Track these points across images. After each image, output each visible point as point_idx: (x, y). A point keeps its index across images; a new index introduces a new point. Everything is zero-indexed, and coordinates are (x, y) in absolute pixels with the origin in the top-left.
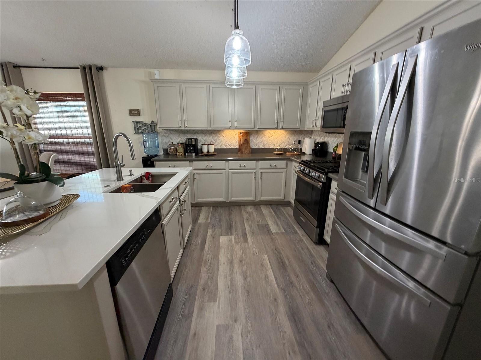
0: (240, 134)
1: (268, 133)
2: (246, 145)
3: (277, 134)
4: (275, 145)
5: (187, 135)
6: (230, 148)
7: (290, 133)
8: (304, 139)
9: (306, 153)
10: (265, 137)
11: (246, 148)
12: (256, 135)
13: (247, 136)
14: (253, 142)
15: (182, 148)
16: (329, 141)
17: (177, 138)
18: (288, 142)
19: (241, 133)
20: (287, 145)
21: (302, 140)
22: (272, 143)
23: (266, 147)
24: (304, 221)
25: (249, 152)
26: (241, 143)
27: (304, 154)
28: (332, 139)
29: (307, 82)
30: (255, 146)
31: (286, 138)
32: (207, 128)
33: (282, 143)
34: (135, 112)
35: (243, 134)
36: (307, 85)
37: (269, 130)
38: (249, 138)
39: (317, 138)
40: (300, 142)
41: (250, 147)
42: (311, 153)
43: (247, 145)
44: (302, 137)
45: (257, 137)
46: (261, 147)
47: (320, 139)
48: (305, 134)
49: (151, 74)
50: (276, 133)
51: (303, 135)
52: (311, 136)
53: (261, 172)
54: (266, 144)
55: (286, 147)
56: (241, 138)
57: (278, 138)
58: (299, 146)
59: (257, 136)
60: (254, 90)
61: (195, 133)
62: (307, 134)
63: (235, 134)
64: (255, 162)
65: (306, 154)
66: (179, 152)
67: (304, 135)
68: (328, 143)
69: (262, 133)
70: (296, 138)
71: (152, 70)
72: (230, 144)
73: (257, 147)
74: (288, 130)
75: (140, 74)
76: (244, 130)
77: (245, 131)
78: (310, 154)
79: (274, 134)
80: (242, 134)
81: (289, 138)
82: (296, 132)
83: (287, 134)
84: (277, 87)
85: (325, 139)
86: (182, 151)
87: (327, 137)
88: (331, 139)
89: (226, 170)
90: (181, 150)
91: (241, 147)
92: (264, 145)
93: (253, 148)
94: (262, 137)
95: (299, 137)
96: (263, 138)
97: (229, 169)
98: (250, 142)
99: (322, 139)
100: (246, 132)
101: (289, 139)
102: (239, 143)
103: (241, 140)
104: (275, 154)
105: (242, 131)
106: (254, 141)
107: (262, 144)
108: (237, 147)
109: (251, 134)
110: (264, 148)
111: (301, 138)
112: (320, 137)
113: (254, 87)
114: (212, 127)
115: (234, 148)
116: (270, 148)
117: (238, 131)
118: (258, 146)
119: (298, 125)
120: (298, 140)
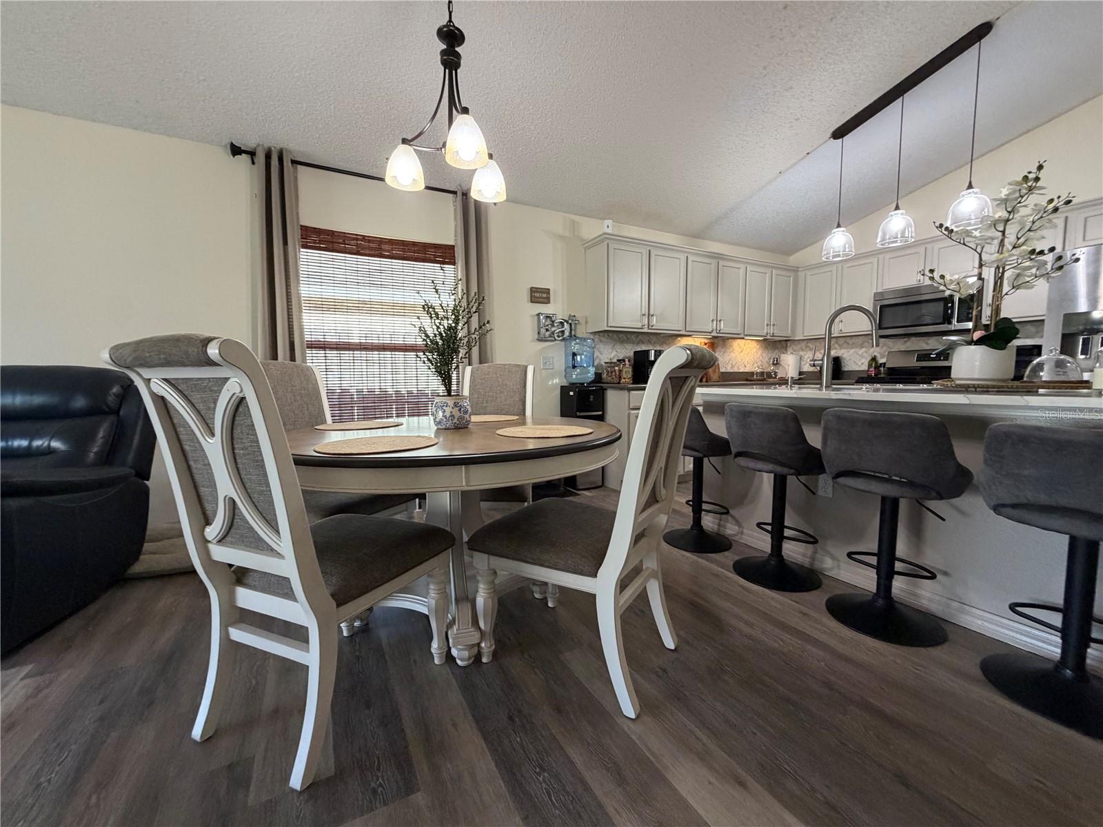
4: (746, 367)
5: (625, 345)
8: (782, 356)
10: (733, 353)
11: (714, 371)
12: (724, 345)
15: (630, 370)
16: (846, 354)
17: (610, 351)
18: (761, 361)
19: (705, 344)
21: (780, 358)
22: (743, 363)
28: (852, 351)
31: (759, 355)
32: (679, 331)
33: (755, 363)
34: (539, 295)
36: (798, 271)
37: (739, 340)
39: (802, 353)
40: (776, 361)
46: (729, 369)
48: (779, 347)
49: (574, 226)
51: (777, 351)
54: (734, 365)
57: (749, 355)
60: (742, 271)
61: (638, 343)
66: (624, 378)
69: (730, 346)
70: (769, 355)
71: (577, 218)
75: (556, 222)
79: (745, 347)
82: (768, 343)
83: (759, 348)
84: (768, 271)
86: (630, 376)
88: (849, 351)
90: (627, 372)
94: (730, 352)
95: (775, 353)
100: (710, 342)
101: (762, 356)
105: (706, 341)
106: (721, 359)
107: (731, 365)
109: (718, 344)
110: (733, 371)
111: (778, 355)
113: (742, 266)
114: (690, 330)
117: (699, 341)
119: (789, 332)
120: (772, 358)
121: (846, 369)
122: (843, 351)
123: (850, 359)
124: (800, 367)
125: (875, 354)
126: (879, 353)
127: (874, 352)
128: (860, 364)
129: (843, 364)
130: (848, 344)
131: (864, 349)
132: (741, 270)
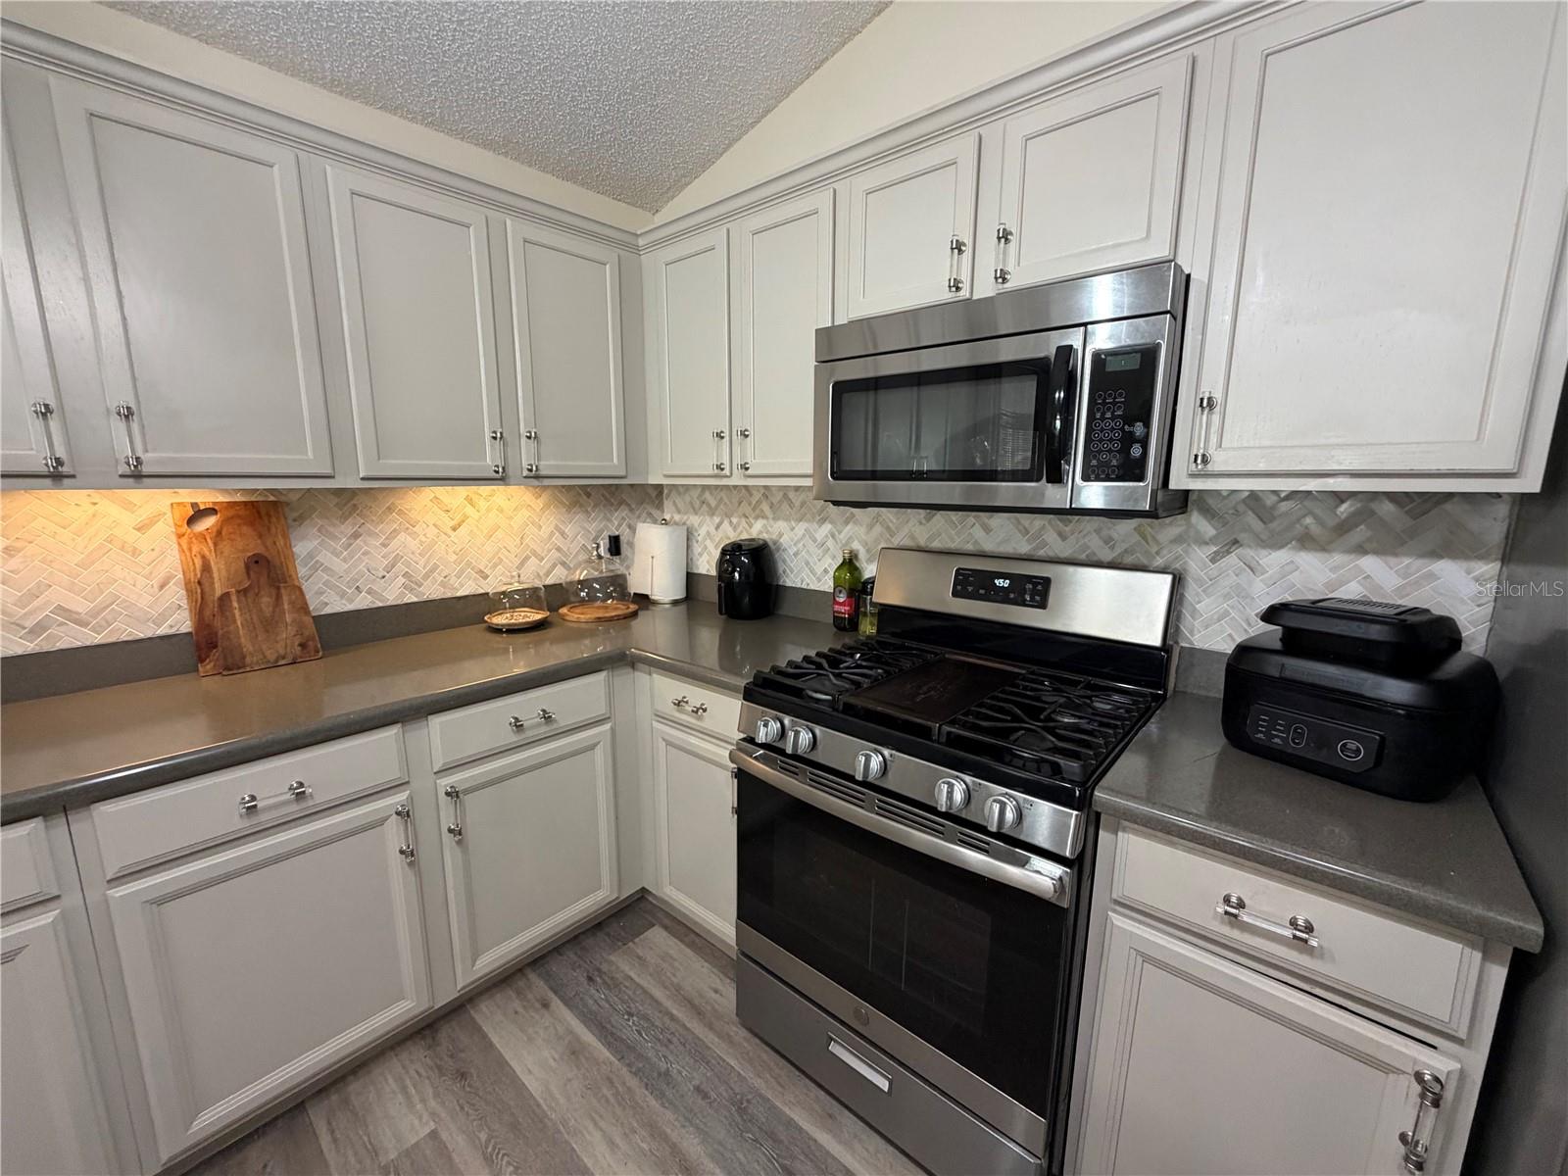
0: (191, 521)
1: (428, 506)
2: (266, 601)
3: (489, 510)
4: (486, 577)
6: (98, 639)
7: (562, 503)
8: (633, 529)
9: (655, 596)
10: (414, 535)
11: (270, 625)
12: (344, 518)
13: (260, 536)
14: (327, 570)
16: (781, 535)
18: (559, 549)
19: (198, 514)
20: (554, 566)
21: (625, 536)
22: (469, 564)
23: (432, 591)
24: (884, 1085)
25: (303, 645)
26: (218, 593)
27: (644, 601)
28: (801, 528)
29: (637, 236)
30: (343, 595)
31: (546, 530)
33: (527, 558)
35: (226, 521)
36: (636, 250)
37: (436, 490)
38: (289, 547)
39: (694, 520)
40: (615, 546)
41: (304, 608)
42: (680, 594)
43: (278, 597)
44: (623, 519)
45: (356, 536)
46: (394, 594)
47: (717, 528)
48: (633, 506)
50: (482, 504)
51: (624, 512)
52: (656, 513)
53: (453, 794)
54: (426, 576)
55: (549, 581)
56: (208, 550)
57: (499, 534)
58: (617, 566)
59: (350, 531)
62: (641, 503)
63: (129, 520)
64: (392, 732)
65: (655, 603)
67: (631, 510)
68: (773, 547)
69: (390, 509)
70: (594, 528)
72: (80, 606)
73: (362, 602)
74: (545, 488)
76: (226, 491)
77: (239, 498)
78: (675, 603)
79: (469, 510)
80: (210, 522)
81: (557, 528)
82: (589, 495)
83: (547, 506)
84: (472, 216)
85: (751, 526)
87: (764, 517)
88: (793, 529)
89: (72, 900)
91: (217, 623)
92: (411, 582)
93: (328, 610)
94: (395, 533)
95: (609, 520)
96: (402, 536)
97: (117, 880)
98: (302, 571)
99: (735, 529)
100: (245, 503)
101: (563, 534)
102: (190, 592)
103: (206, 568)
104: (497, 630)
105: (205, 497)
106: (337, 564)
107: (401, 580)
108: (181, 622)
109: (300, 519)
110: (415, 599)
111: (620, 525)
112: (717, 520)
115: (142, 636)
116: (459, 594)
117: (161, 504)
118: (369, 592)
119: (615, 460)
120: (606, 534)
121: (789, 584)
122: (781, 525)
123: (796, 554)
124: (689, 561)
125: (856, 546)
126: (865, 544)
127: (850, 539)
128: (819, 571)
129: (781, 567)
130: (791, 504)
131: (827, 527)
132: (276, 168)
